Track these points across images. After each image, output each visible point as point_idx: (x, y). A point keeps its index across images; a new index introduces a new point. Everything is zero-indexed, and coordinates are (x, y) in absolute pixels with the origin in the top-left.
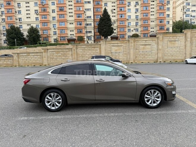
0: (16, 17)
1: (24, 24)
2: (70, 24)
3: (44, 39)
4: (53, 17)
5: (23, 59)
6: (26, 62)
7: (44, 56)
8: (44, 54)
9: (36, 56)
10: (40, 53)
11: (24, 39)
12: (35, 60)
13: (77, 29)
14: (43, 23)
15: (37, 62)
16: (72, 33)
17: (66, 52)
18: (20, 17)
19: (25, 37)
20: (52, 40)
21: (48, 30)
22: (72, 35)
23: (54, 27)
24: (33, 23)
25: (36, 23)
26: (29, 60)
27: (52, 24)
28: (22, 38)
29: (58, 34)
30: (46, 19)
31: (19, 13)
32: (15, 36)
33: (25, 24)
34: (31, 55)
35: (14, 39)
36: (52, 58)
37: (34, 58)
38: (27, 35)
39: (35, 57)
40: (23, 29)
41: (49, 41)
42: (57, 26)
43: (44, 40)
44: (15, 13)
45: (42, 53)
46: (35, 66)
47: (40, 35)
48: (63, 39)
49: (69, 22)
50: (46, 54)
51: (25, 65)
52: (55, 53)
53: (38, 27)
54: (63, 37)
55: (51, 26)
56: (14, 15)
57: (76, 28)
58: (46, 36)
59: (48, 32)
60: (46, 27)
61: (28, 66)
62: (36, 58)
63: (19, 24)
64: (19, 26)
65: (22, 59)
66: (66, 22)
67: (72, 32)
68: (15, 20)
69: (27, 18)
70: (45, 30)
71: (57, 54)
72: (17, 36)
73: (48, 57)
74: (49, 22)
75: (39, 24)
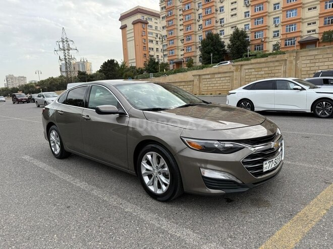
0: (216, 18)
1: (226, 27)
2: (309, 9)
3: (255, 48)
4: (274, 5)
5: (206, 83)
6: (209, 88)
7: (235, 77)
8: (235, 73)
9: (224, 79)
10: (230, 72)
11: (225, 51)
12: (221, 84)
13: (323, 17)
14: (255, 19)
15: (224, 87)
16: (312, 27)
17: (273, 68)
18: (221, 17)
19: (226, 48)
20: (269, 48)
21: (264, 31)
22: (312, 33)
23: (275, 22)
24: (240, 22)
25: (245, 22)
26: (214, 85)
27: (272, 18)
28: (221, 51)
29: (282, 35)
30: (261, 12)
31: (221, 11)
32: (212, 48)
33: (228, 26)
34: (216, 76)
35: (209, 53)
36: (248, 80)
37: (221, 82)
38: (229, 45)
39: (222, 79)
40: (224, 37)
41: (264, 50)
42: (281, 20)
43: (255, 50)
44: (215, 12)
45: (233, 72)
46: (220, 94)
47: (250, 42)
48: (291, 42)
49: (306, 7)
50: (238, 73)
51: (207, 92)
52: (253, 70)
53: (248, 27)
54: (290, 39)
55: (270, 21)
56: (214, 15)
57: (321, 16)
58: (259, 41)
59: (264, 34)
60: (260, 25)
61: (211, 94)
62: (223, 82)
63: (220, 28)
64: (220, 31)
65: (204, 83)
66: (301, 7)
67: (312, 25)
68: (215, 24)
69: (232, 16)
70: (259, 31)
71: (256, 73)
72: (214, 48)
73: (242, 79)
74: (266, 16)
75: (250, 23)
